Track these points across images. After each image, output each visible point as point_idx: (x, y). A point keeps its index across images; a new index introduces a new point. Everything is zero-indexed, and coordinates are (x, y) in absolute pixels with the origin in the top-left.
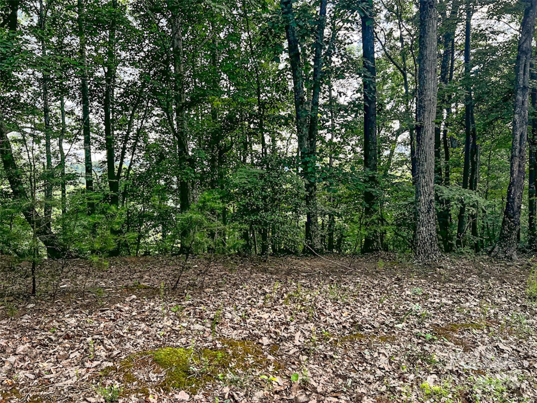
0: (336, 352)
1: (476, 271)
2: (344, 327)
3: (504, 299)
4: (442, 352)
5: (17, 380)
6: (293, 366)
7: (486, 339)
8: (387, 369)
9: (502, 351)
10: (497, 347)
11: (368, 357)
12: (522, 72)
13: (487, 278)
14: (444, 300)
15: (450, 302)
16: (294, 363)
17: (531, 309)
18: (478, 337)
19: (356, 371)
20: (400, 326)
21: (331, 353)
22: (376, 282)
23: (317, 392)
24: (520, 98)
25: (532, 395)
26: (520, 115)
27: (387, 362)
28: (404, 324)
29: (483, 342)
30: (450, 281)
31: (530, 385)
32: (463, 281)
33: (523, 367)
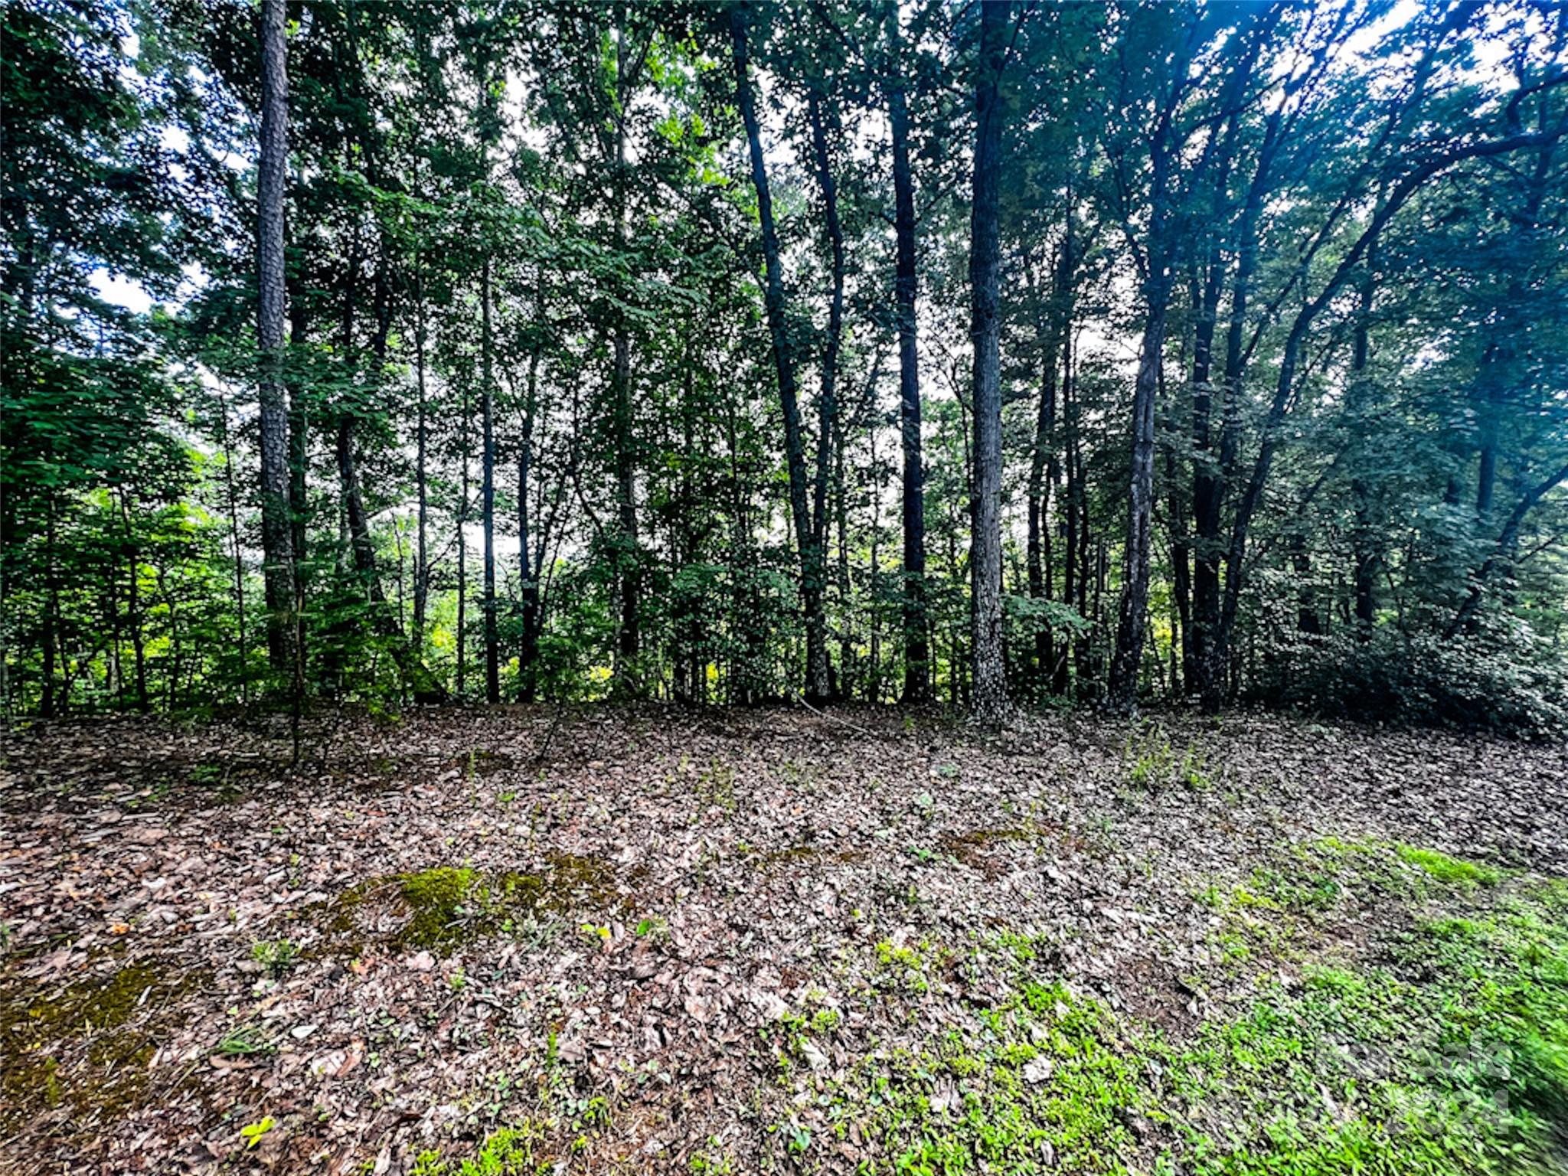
0: (747, 882)
1: (1067, 736)
2: (786, 835)
3: (1090, 786)
4: (943, 881)
5: (139, 926)
6: (658, 907)
7: (1031, 859)
8: (827, 914)
9: (1052, 881)
10: (1045, 874)
11: (802, 891)
12: (1141, 418)
13: (1083, 749)
14: (987, 788)
15: (996, 791)
16: (661, 902)
17: (1130, 804)
18: (1019, 853)
19: (771, 917)
20: (883, 834)
21: (738, 883)
22: (893, 753)
23: (677, 958)
24: (1140, 459)
25: (1085, 967)
26: (1139, 485)
27: (833, 901)
28: (892, 830)
29: (1022, 865)
30: (1021, 753)
31: (1085, 949)
32: (1042, 753)
33: (1081, 913)
